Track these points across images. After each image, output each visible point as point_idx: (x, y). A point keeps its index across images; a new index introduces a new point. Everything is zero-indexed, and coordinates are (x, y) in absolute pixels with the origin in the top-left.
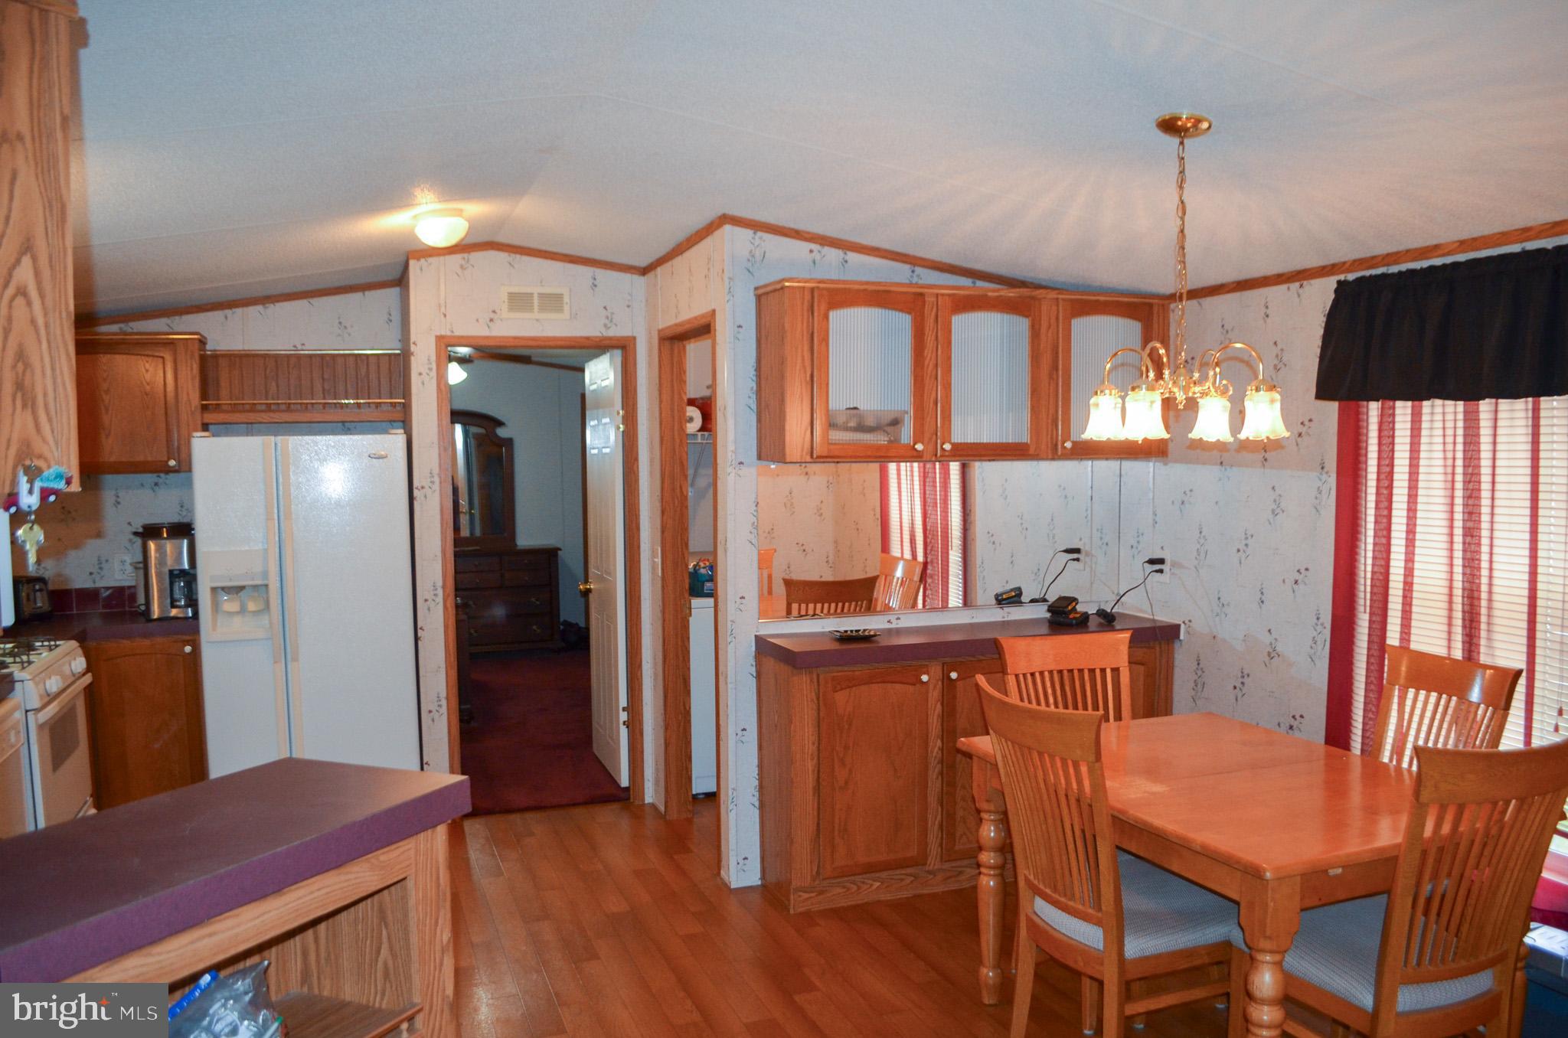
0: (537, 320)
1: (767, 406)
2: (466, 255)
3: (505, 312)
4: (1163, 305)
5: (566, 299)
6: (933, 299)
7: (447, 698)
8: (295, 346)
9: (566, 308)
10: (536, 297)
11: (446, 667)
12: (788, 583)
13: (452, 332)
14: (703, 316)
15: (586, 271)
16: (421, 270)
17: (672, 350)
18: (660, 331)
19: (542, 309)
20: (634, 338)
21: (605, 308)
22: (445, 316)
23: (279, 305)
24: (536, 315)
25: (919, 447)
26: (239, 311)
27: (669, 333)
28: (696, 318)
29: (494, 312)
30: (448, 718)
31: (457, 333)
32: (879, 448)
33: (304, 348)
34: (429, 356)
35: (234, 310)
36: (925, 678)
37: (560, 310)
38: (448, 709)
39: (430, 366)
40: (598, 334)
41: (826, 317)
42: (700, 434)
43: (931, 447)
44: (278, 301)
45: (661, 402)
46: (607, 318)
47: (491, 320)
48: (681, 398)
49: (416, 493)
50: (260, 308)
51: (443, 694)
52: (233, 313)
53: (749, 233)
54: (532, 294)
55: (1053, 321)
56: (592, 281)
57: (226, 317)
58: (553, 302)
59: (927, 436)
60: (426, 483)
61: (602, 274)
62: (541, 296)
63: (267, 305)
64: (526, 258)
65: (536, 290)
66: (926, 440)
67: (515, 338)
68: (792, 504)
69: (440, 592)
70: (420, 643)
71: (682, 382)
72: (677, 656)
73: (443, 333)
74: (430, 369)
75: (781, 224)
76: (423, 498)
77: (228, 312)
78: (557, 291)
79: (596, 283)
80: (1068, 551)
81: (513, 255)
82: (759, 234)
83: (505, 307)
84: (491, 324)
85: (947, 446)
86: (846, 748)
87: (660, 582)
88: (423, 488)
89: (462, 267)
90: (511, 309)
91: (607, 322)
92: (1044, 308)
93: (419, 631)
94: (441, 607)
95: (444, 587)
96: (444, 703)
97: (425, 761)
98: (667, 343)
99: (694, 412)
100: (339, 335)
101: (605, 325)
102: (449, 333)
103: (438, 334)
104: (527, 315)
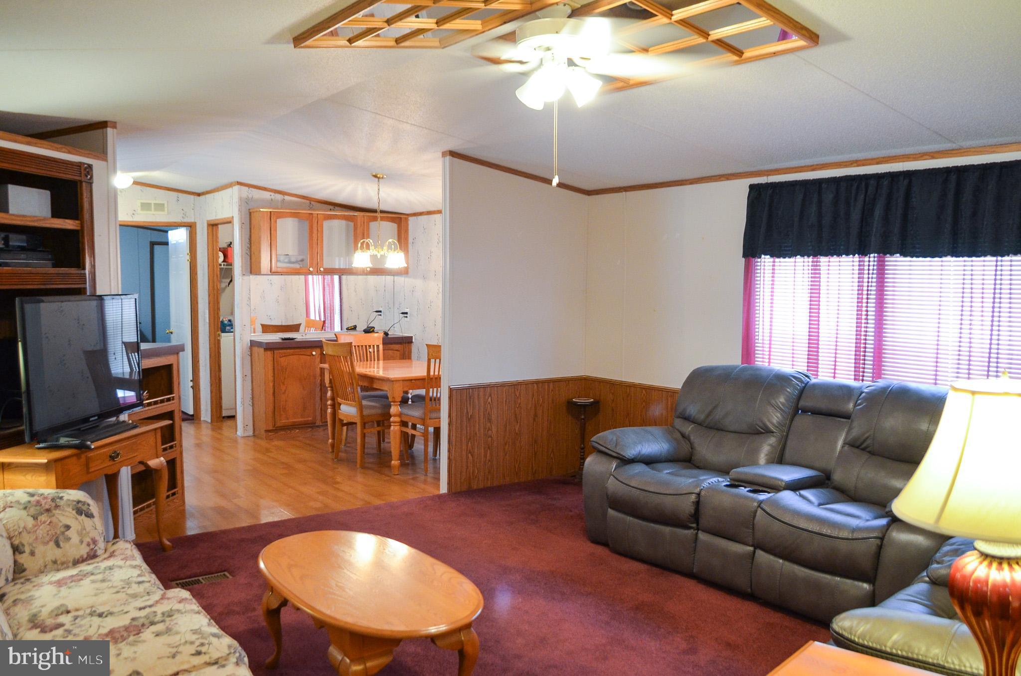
0: (154, 215)
1: (254, 253)
3: (139, 211)
4: (406, 218)
5: (166, 206)
6: (316, 216)
9: (166, 209)
10: (153, 205)
12: (263, 326)
14: (228, 218)
15: (175, 194)
17: (213, 229)
18: (207, 221)
19: (156, 210)
20: (196, 223)
21: (182, 210)
24: (153, 212)
25: (311, 269)
27: (212, 223)
28: (225, 218)
29: (135, 211)
32: (296, 269)
36: (314, 353)
37: (163, 210)
40: (181, 221)
41: (276, 222)
42: (223, 264)
43: (316, 270)
45: (208, 250)
46: (183, 214)
47: (133, 214)
48: (217, 249)
53: (247, 188)
54: (150, 204)
55: (362, 223)
56: (176, 198)
58: (160, 207)
59: (314, 265)
61: (180, 195)
62: (155, 204)
64: (148, 188)
65: (153, 202)
66: (314, 266)
67: (144, 222)
68: (264, 297)
71: (217, 242)
72: (215, 355)
75: (259, 185)
78: (162, 202)
79: (179, 199)
80: (377, 312)
81: (143, 187)
82: (251, 189)
83: (139, 209)
84: (133, 217)
85: (322, 269)
86: (285, 378)
87: (208, 325)
90: (142, 210)
92: (359, 219)
98: (211, 227)
99: (221, 255)
101: (183, 217)
104: (148, 212)
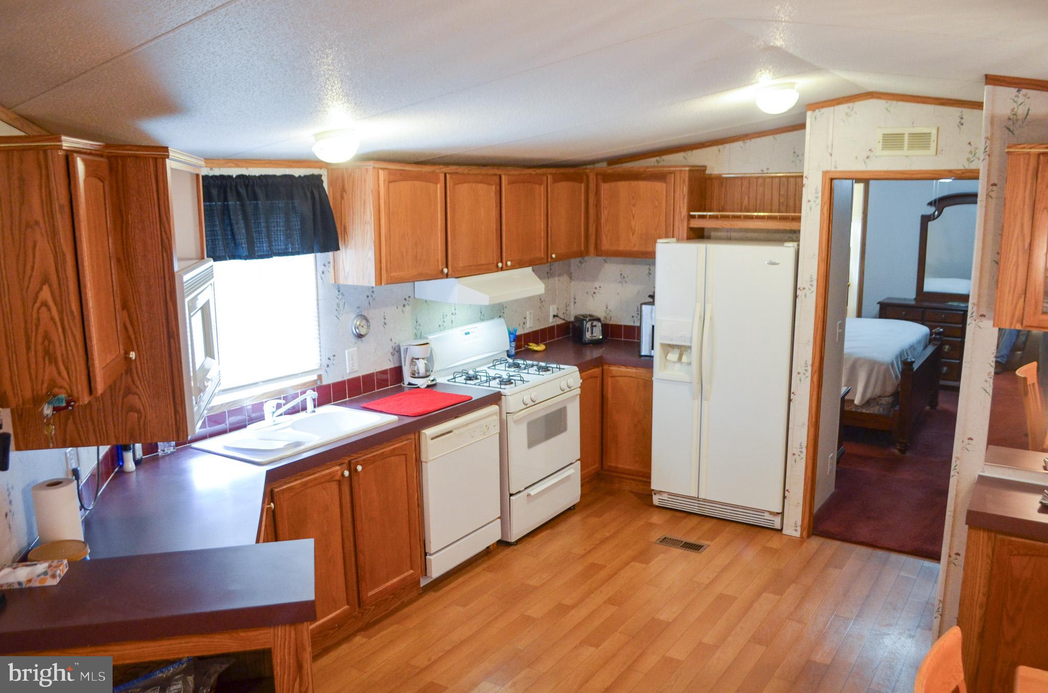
0: (907, 156)
2: (851, 105)
3: (879, 151)
5: (934, 137)
7: (807, 447)
8: (762, 170)
9: (933, 145)
10: (906, 137)
11: (808, 426)
13: (836, 167)
15: (955, 113)
16: (816, 118)
19: (911, 146)
21: (970, 143)
22: (831, 155)
23: (754, 140)
24: (906, 151)
26: (727, 146)
29: (870, 150)
30: (806, 461)
31: (840, 168)
33: (769, 171)
34: (817, 188)
35: (724, 145)
37: (927, 147)
38: (806, 455)
39: (817, 195)
40: (961, 167)
44: (754, 138)
46: (971, 152)
47: (868, 157)
49: (799, 292)
50: (741, 143)
51: (804, 444)
52: (724, 148)
53: (1012, 91)
54: (902, 135)
56: (959, 120)
57: (719, 151)
58: (919, 141)
60: (807, 286)
61: (967, 112)
62: (912, 135)
63: (746, 141)
64: (901, 103)
65: (907, 131)
67: (886, 172)
69: (809, 368)
70: (791, 403)
73: (829, 169)
74: (817, 197)
76: (803, 296)
77: (721, 147)
78: (926, 130)
79: (962, 121)
81: (890, 102)
82: (1024, 91)
83: (880, 145)
84: (867, 161)
88: (804, 289)
89: (847, 114)
90: (885, 147)
91: (970, 156)
93: (792, 395)
94: (809, 379)
95: (813, 365)
96: (804, 450)
97: (786, 489)
100: (793, 162)
101: (968, 159)
102: (833, 169)
103: (825, 169)
104: (898, 153)
